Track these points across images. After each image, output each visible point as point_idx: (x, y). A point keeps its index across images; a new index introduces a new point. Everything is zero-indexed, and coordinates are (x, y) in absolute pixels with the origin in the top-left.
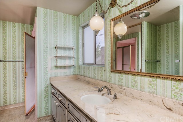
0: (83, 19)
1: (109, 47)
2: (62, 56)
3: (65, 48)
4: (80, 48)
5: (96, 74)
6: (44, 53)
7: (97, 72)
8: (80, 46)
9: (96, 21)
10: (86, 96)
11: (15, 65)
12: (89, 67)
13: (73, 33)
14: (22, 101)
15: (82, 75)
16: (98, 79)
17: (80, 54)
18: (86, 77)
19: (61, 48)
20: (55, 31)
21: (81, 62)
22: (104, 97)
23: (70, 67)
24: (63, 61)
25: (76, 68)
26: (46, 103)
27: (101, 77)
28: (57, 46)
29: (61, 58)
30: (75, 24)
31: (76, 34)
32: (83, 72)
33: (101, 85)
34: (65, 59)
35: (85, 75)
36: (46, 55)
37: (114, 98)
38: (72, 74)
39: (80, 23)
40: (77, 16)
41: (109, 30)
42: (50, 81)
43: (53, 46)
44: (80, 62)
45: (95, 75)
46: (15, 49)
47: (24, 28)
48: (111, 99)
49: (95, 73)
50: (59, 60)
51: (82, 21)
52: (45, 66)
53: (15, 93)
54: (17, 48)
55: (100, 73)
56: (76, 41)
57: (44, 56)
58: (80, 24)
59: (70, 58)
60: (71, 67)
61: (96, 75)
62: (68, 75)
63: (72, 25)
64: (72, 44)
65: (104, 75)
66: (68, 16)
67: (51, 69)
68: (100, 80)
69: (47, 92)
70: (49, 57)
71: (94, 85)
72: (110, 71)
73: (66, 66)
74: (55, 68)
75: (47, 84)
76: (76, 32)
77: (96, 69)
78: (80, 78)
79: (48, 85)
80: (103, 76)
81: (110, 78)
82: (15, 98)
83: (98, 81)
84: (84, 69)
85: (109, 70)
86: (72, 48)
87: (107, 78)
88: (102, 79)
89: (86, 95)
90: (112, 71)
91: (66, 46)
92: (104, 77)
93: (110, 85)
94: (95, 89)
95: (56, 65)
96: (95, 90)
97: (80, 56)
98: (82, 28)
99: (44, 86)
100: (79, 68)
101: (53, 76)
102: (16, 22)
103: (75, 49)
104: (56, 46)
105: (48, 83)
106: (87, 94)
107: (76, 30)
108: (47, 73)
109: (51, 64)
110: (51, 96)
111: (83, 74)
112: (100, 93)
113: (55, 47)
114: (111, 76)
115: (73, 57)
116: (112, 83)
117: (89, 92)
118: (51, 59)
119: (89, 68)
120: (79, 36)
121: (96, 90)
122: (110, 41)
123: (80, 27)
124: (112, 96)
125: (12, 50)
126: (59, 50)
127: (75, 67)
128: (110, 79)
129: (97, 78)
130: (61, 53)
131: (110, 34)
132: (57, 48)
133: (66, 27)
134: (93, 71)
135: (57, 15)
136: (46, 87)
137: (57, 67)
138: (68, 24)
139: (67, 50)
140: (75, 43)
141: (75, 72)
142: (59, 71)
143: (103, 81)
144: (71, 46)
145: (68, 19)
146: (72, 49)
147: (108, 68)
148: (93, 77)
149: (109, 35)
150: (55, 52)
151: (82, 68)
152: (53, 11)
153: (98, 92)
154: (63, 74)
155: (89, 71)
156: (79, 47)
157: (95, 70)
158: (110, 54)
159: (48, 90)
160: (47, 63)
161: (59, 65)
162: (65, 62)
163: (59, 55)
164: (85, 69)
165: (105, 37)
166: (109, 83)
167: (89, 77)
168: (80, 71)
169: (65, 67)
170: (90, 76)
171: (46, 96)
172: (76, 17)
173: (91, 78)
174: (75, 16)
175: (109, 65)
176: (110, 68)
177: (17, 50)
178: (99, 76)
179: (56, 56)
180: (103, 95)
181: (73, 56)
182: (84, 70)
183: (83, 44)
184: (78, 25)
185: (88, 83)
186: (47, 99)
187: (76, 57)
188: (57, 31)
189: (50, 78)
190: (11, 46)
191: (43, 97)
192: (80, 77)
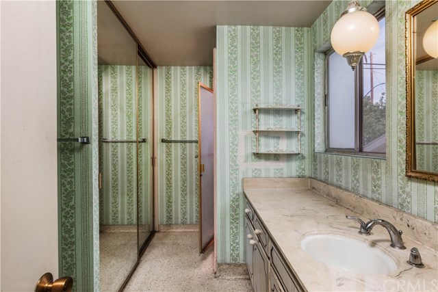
0: (324, 30)
1: (400, 99)
2: (270, 130)
3: (278, 112)
4: (316, 107)
5: (361, 180)
6: (230, 125)
7: (361, 173)
8: (317, 103)
9: (351, 27)
10: (319, 237)
11: (184, 149)
12: (341, 158)
13: (299, 72)
14: (196, 221)
15: (321, 181)
16: (364, 196)
17: (316, 125)
18: (333, 185)
19: (267, 111)
20: (255, 71)
21: (319, 144)
22: (376, 251)
23: (289, 157)
24: (272, 142)
25: (307, 160)
26: (235, 235)
27: (373, 192)
28: (259, 107)
29: (267, 134)
30: (302, 48)
31: (306, 74)
32: (323, 171)
33: (374, 214)
34: (278, 138)
35: (329, 179)
36: (235, 129)
37: (409, 263)
38: (294, 174)
39: (316, 42)
40: (310, 27)
41: (399, 47)
42: (243, 186)
43: (250, 107)
44: (316, 145)
45: (355, 182)
46: (184, 117)
47: (200, 75)
48: (398, 263)
49: (357, 177)
50: (263, 140)
51: (322, 37)
52: (232, 152)
53: (184, 203)
54: (188, 116)
55: (373, 178)
56: (306, 92)
57: (230, 130)
58: (315, 45)
59: (289, 134)
60: (294, 158)
61: (358, 182)
62: (285, 176)
63: (296, 52)
64: (297, 100)
65: (383, 185)
66: (284, 32)
67: (246, 161)
68: (373, 199)
69: (235, 211)
70: (241, 134)
71: (352, 211)
72: (404, 173)
73: (279, 155)
74: (253, 157)
75: (236, 192)
76: (306, 67)
77: (358, 165)
78: (316, 187)
79: (238, 195)
80: (379, 186)
81: (405, 196)
82: (184, 214)
83: (366, 201)
84: (326, 163)
85: (402, 171)
86: (296, 111)
87: (395, 194)
88: (376, 196)
89: (320, 234)
90: (409, 174)
91: (279, 107)
92: (383, 190)
93: (404, 219)
94: (352, 223)
95: (255, 151)
96: (350, 225)
97: (316, 129)
98: (322, 56)
99: (231, 196)
100: (315, 161)
101: (250, 175)
102: (185, 66)
103: (304, 113)
104: (255, 107)
105: (239, 190)
106: (324, 234)
107: (306, 63)
108: (237, 169)
109: (245, 148)
110: (244, 222)
111: (323, 177)
112: (364, 236)
113: (255, 110)
114: (408, 189)
115: (298, 132)
116: (411, 214)
117: (331, 229)
118: (246, 137)
119: (339, 164)
120: (314, 78)
121: (352, 227)
122: (403, 81)
123: (316, 54)
124: (406, 254)
125: (179, 120)
126: (262, 117)
127: (303, 158)
128: (404, 200)
129: (361, 191)
130: (268, 123)
131: (402, 58)
132: (257, 112)
133: (280, 60)
134: (350, 172)
135: (258, 35)
136: (235, 200)
137: (258, 156)
138: (284, 50)
139: (282, 116)
140: (303, 96)
141: (303, 170)
142: (263, 165)
143: (381, 203)
144: (293, 105)
145: (283, 39)
146: (296, 113)
147: (399, 163)
148: (350, 187)
149: (400, 61)
150: (253, 120)
151: (322, 161)
152: (248, 28)
153: (360, 232)
154: (272, 174)
155: (341, 170)
156: (314, 106)
157: (356, 168)
158: (404, 122)
159: (238, 206)
160: (237, 145)
161: (263, 150)
162: (278, 144)
163: (262, 128)
164: (329, 164)
165: (387, 71)
166: (400, 211)
167: (340, 188)
168: (316, 169)
169: (276, 157)
170: (343, 184)
171: (234, 219)
172: (305, 29)
173: (346, 190)
174: (303, 26)
175: (400, 154)
176: (404, 166)
177: (187, 120)
178: (370, 186)
179: (255, 130)
180: (374, 244)
181: (297, 130)
182: (326, 167)
183: (326, 98)
184: (313, 48)
185: (337, 202)
186: (236, 227)
187: (306, 133)
188: (258, 72)
189: (243, 179)
190: (179, 113)
191: (228, 220)
192: (317, 184)
